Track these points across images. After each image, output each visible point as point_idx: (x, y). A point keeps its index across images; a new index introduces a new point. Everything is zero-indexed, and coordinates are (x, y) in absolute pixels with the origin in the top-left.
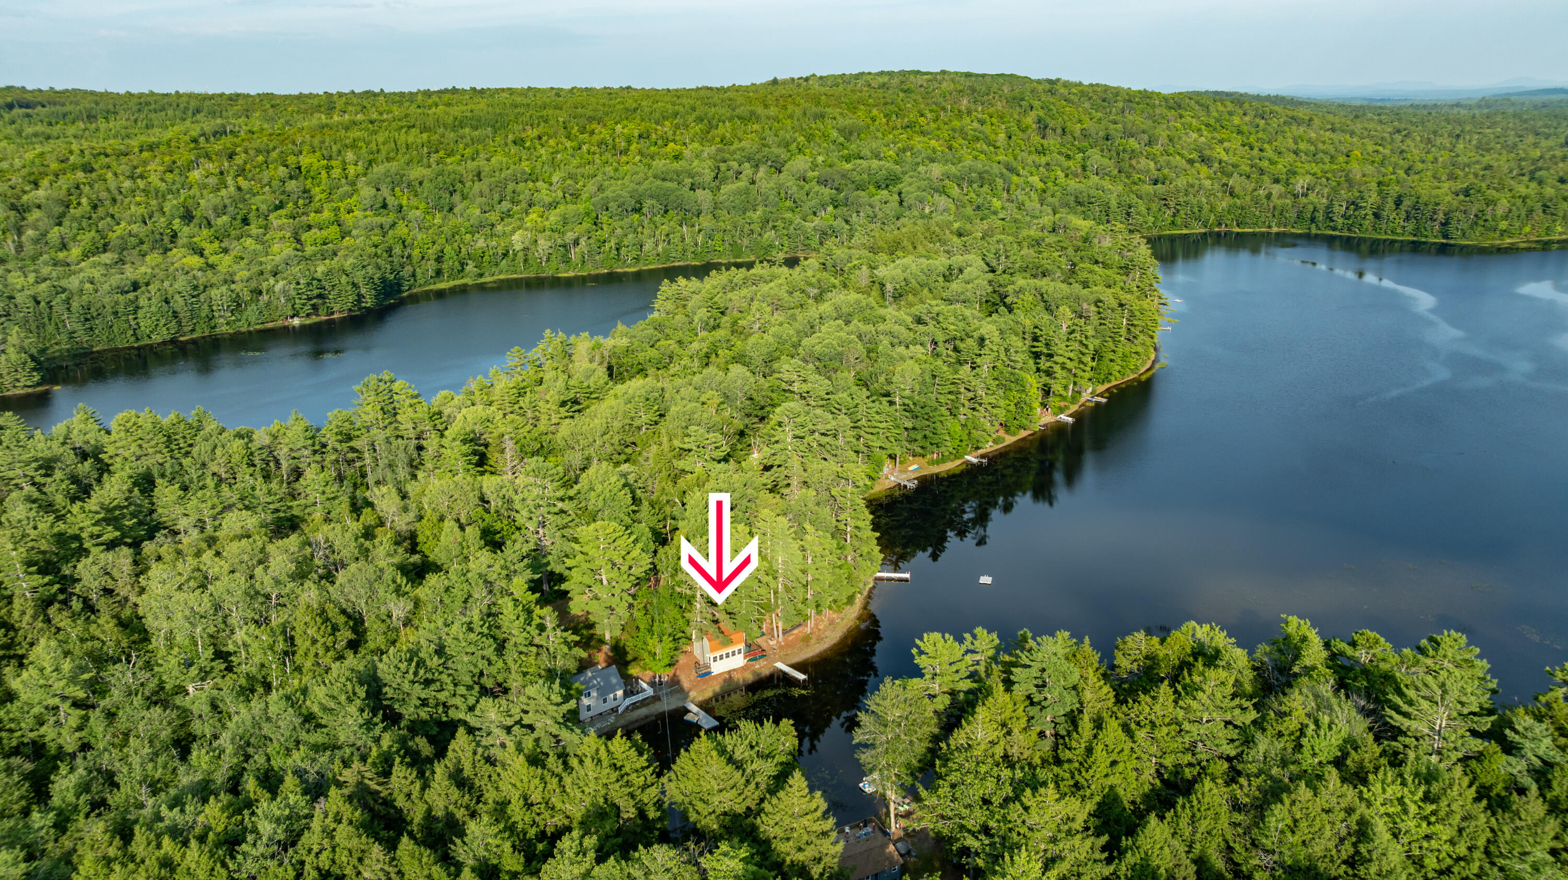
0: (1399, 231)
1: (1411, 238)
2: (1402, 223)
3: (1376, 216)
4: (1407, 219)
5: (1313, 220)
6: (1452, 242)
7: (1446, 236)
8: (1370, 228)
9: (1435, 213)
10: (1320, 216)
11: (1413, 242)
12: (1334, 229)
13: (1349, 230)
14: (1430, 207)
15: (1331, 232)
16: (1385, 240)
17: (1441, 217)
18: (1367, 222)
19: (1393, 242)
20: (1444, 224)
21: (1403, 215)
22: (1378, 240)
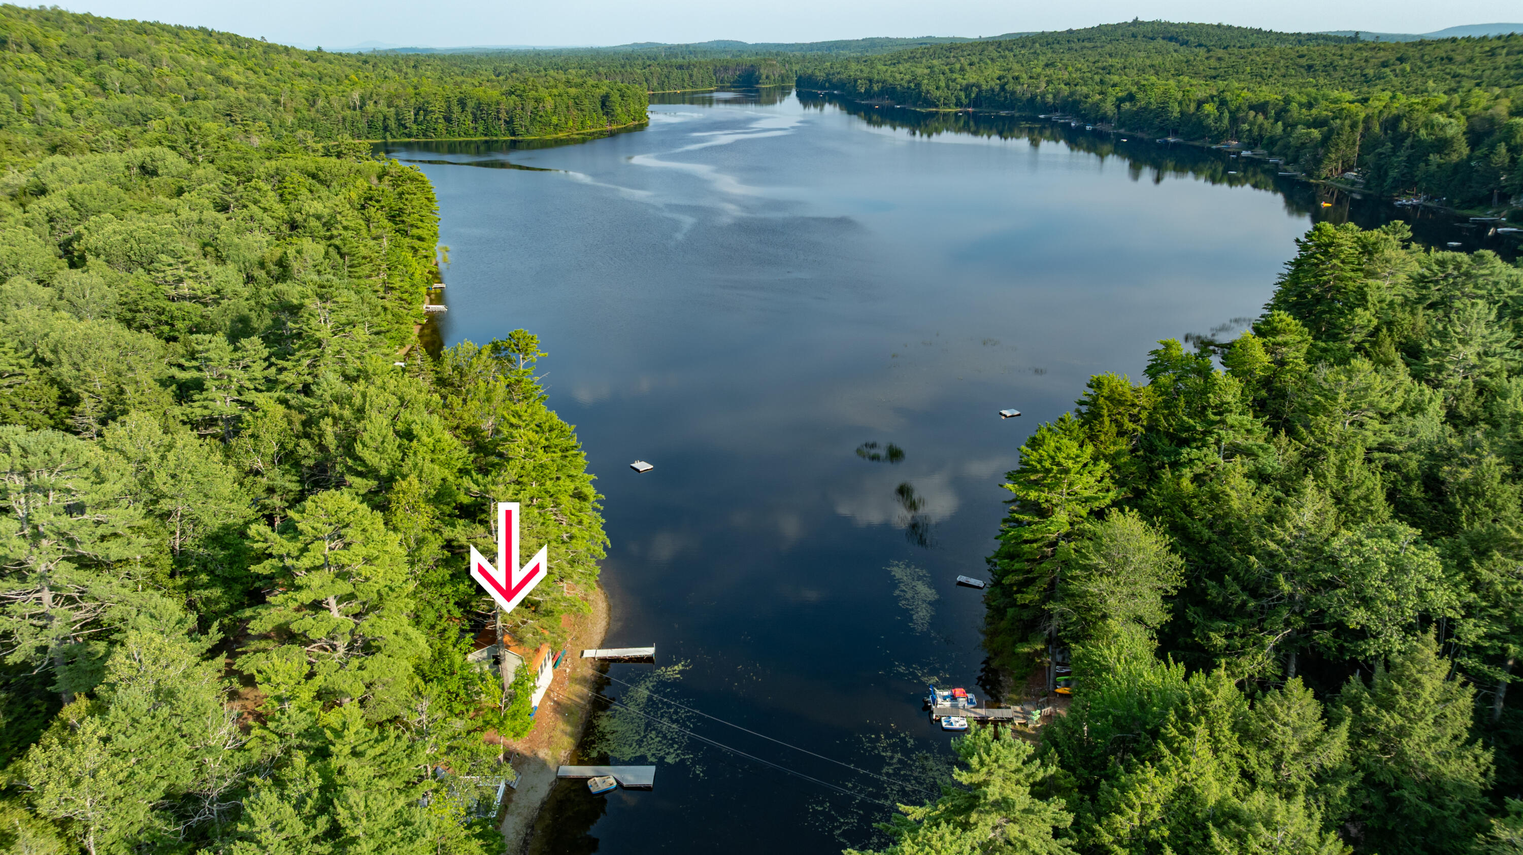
0: (471, 132)
1: (484, 138)
2: (472, 125)
3: (448, 120)
4: (475, 120)
5: (386, 128)
6: (520, 138)
7: (513, 134)
8: (444, 132)
9: (498, 112)
10: (392, 123)
11: (486, 142)
12: (410, 136)
13: (425, 135)
14: (493, 107)
15: (407, 140)
16: (460, 142)
17: (503, 115)
18: (441, 126)
19: (468, 143)
20: (508, 122)
21: (470, 117)
22: (454, 142)
